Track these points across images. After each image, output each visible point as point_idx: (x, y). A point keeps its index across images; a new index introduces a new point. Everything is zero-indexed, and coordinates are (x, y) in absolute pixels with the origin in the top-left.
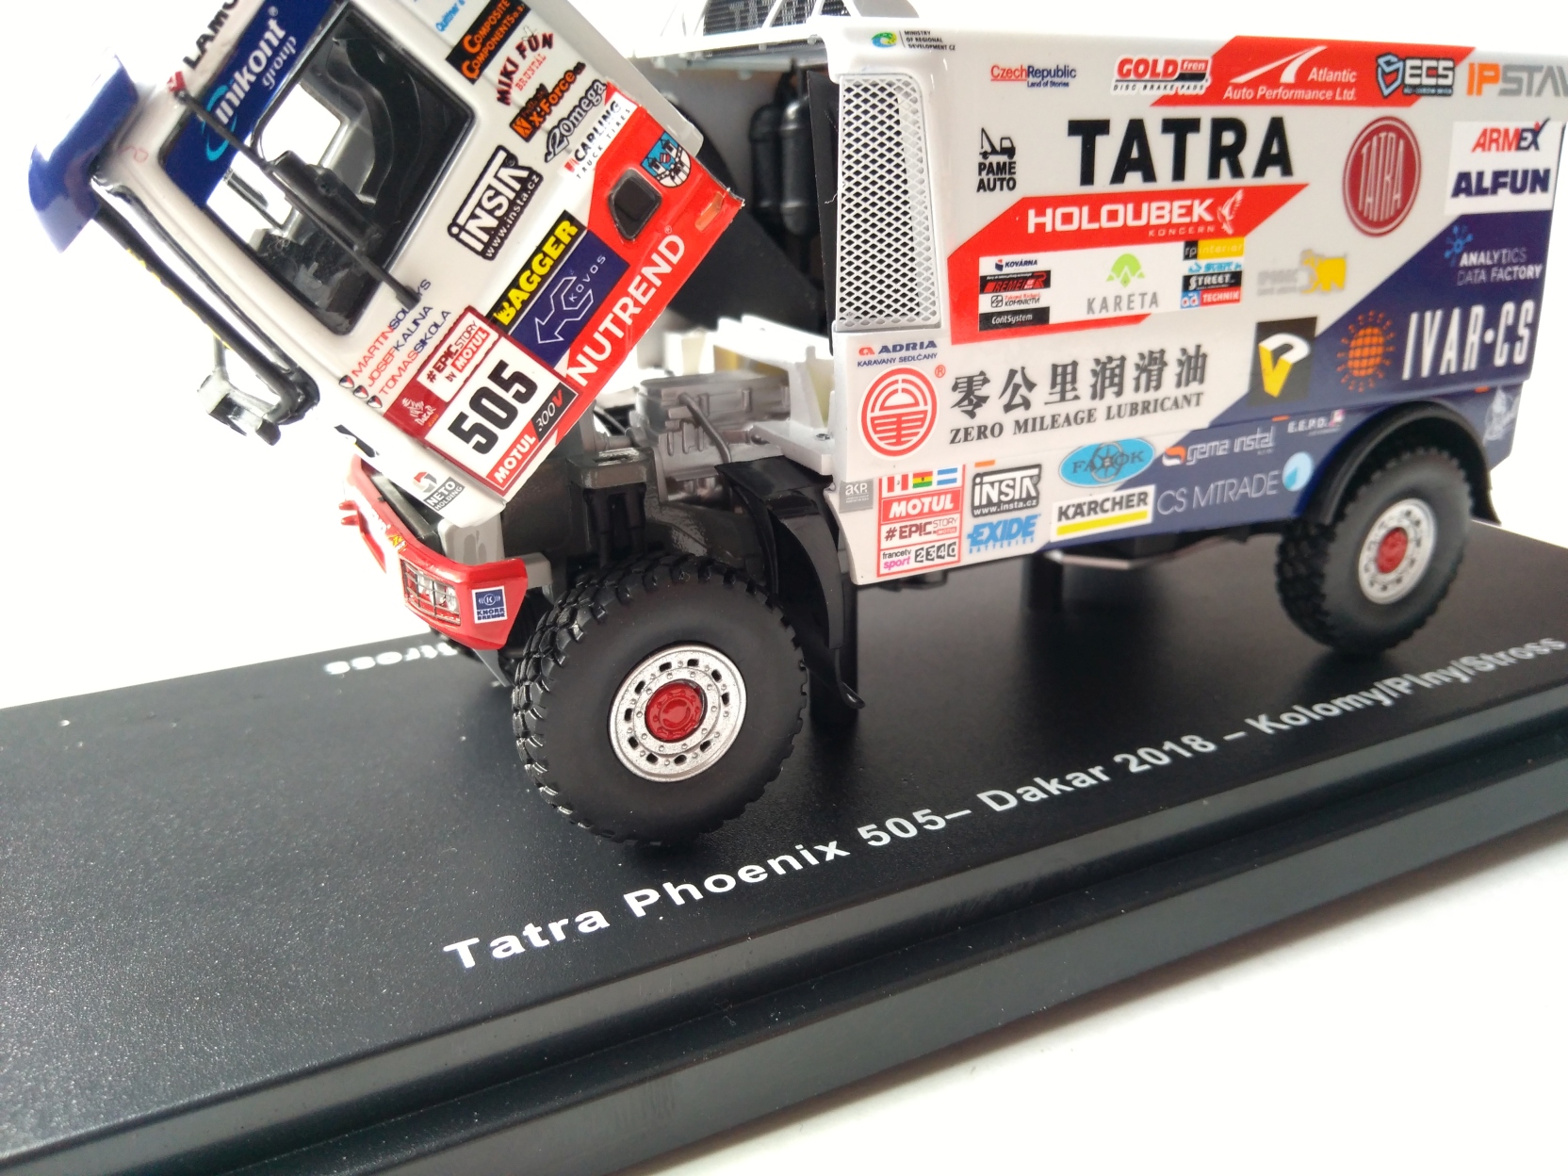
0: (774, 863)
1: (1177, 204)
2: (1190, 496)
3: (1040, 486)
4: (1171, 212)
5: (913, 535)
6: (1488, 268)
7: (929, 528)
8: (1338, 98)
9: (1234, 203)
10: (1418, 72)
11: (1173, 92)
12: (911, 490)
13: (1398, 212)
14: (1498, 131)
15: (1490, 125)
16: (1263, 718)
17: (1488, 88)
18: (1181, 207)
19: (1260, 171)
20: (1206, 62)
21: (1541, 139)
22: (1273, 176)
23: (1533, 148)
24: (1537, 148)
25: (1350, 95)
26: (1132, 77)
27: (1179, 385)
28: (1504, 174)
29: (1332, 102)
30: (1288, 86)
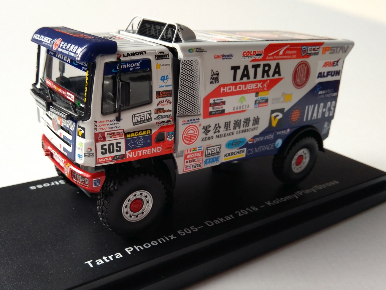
0: (159, 240)
1: (254, 84)
2: (254, 150)
3: (221, 149)
4: (253, 86)
5: (192, 162)
6: (324, 94)
7: (195, 160)
8: (292, 57)
9: (267, 83)
10: (311, 50)
11: (255, 59)
12: (192, 152)
13: (305, 83)
15: (327, 61)
16: (269, 202)
17: (327, 52)
19: (273, 75)
20: (263, 51)
21: (338, 63)
22: (276, 76)
23: (336, 66)
25: (295, 56)
26: (246, 56)
27: (253, 125)
28: (329, 72)
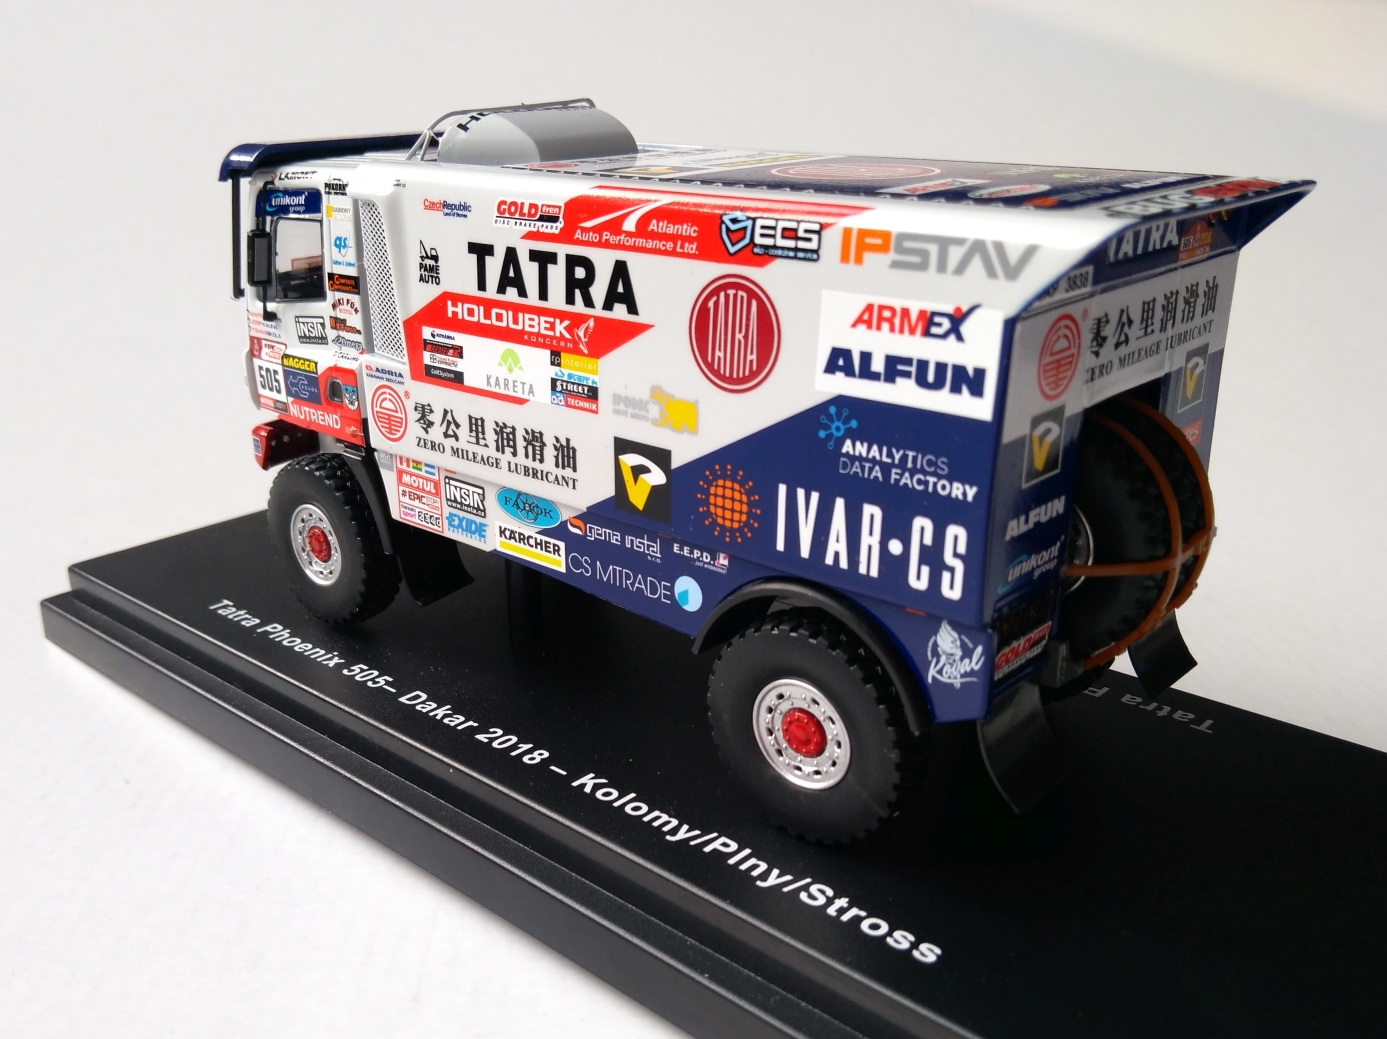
0: (314, 650)
1: (543, 319)
2: (592, 565)
3: (485, 503)
4: (539, 324)
5: (416, 501)
6: (885, 467)
7: (423, 500)
8: (678, 250)
9: (587, 328)
10: (771, 232)
11: (535, 230)
12: (412, 470)
13: (754, 374)
14: (892, 310)
15: (877, 300)
17: (868, 257)
18: (546, 322)
19: (608, 306)
20: (560, 207)
21: (965, 329)
22: (620, 311)
23: (952, 338)
24: (960, 338)
25: (691, 248)
26: (507, 215)
27: (557, 465)
28: (904, 361)
29: (673, 253)
30: (629, 234)
